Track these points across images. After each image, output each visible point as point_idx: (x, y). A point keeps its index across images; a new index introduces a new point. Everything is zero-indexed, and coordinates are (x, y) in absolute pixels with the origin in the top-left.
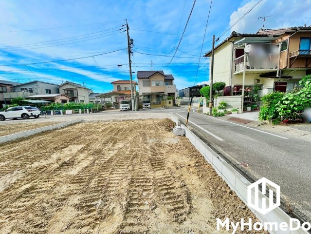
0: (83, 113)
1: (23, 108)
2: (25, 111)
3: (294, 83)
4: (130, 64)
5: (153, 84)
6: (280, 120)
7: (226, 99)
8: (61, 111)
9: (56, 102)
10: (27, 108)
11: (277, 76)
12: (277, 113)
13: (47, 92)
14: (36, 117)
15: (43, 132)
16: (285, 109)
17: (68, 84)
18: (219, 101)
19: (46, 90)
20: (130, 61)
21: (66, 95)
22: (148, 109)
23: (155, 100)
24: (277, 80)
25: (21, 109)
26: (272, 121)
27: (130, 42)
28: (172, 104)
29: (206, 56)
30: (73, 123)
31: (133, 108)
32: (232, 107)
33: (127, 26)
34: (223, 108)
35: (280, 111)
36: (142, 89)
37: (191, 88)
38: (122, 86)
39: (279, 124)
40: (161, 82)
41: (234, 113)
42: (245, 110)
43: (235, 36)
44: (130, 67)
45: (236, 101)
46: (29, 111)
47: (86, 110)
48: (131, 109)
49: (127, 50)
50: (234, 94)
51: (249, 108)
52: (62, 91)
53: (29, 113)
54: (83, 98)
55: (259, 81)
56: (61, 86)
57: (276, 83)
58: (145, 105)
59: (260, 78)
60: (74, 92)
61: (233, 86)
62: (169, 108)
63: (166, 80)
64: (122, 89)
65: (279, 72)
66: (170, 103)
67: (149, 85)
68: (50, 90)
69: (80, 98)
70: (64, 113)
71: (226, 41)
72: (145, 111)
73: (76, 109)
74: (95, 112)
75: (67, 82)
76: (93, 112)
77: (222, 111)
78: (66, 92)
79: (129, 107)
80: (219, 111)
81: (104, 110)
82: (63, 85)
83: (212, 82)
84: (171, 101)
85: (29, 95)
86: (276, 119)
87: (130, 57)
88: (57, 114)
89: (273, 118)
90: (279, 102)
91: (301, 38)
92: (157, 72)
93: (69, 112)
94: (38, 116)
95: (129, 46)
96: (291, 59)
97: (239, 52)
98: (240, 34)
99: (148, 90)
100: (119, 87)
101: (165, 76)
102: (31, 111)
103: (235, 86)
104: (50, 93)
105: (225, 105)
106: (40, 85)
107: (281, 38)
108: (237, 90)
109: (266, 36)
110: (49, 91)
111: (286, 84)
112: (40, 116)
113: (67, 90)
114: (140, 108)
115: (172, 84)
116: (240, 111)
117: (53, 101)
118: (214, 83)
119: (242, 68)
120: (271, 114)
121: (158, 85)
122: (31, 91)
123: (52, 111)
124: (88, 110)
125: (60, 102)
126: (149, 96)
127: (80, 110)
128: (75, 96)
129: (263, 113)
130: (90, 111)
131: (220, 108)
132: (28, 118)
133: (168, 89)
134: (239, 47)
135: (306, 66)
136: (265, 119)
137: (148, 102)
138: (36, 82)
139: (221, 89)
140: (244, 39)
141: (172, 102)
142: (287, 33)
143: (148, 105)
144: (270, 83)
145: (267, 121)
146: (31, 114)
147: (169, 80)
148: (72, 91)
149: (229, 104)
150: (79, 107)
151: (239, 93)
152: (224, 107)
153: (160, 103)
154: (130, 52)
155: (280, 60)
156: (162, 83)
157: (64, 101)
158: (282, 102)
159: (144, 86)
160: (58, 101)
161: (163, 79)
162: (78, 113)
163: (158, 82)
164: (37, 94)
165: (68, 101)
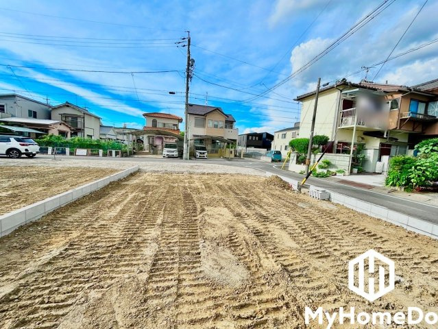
0: (105, 155)
1: (12, 139)
3: (397, 146)
4: (187, 94)
5: (210, 124)
6: (412, 187)
7: (328, 157)
8: (68, 150)
9: (50, 134)
10: (18, 140)
11: (385, 136)
12: (409, 180)
13: (30, 115)
14: (30, 156)
16: (419, 176)
17: (68, 106)
18: (316, 160)
19: (30, 111)
20: (188, 89)
21: (64, 123)
22: (202, 158)
23: (209, 147)
24: (384, 141)
25: (8, 140)
26: (405, 189)
27: (190, 63)
28: (232, 156)
29: (298, 100)
31: (184, 156)
32: (337, 168)
33: (189, 41)
34: (325, 168)
35: (413, 178)
36: (191, 130)
37: (248, 135)
38: (159, 120)
39: (412, 192)
40: (220, 123)
41: (340, 174)
42: (351, 173)
43: (345, 85)
44: (187, 97)
45: (342, 161)
46: (23, 145)
47: (111, 153)
48: (181, 156)
49: (186, 74)
50: (338, 152)
51: (355, 170)
53: (23, 149)
54: (91, 131)
55: (363, 138)
56: (55, 109)
57: (382, 145)
58: (201, 153)
59: (363, 136)
60: (79, 120)
61: (336, 142)
62: (229, 159)
63: (227, 122)
64: (160, 125)
65: (387, 133)
66: (231, 152)
67: (203, 126)
68: (35, 113)
69: (87, 132)
70: (71, 154)
71: (332, 88)
72: (201, 161)
73: (94, 148)
74: (126, 157)
75: (67, 102)
76: (122, 156)
77: (325, 171)
78: (64, 119)
79: (177, 153)
80: (319, 171)
82: (60, 107)
83: (313, 133)
84: (233, 150)
86: (408, 186)
87: (188, 84)
89: (405, 185)
90: (413, 167)
91: (411, 99)
92: (217, 110)
93: (83, 152)
94: (35, 155)
95: (188, 69)
96: (403, 120)
97: (348, 104)
98: (350, 83)
99: (201, 132)
100: (155, 123)
101: (227, 116)
102: (27, 145)
103: (339, 143)
104: (35, 117)
105: (329, 164)
106: (20, 102)
107: (392, 95)
108: (343, 148)
109: (375, 90)
110: (33, 114)
111: (390, 146)
112: (37, 156)
113: (66, 116)
114: (192, 156)
115: (231, 127)
116: (347, 173)
117: (47, 131)
118: (314, 135)
119: (351, 122)
120: (403, 180)
121: (216, 126)
122: (1, 109)
123: (50, 149)
124: (114, 152)
125: (56, 134)
126: (201, 140)
127: (101, 151)
128: (79, 126)
129: (393, 179)
130: (117, 153)
131: (321, 167)
132: (19, 157)
133: (228, 134)
134: (348, 97)
135: (413, 130)
136: (395, 185)
137: (204, 149)
138: (14, 96)
139: (325, 146)
140: (357, 89)
141: (233, 152)
142: (400, 92)
143: (204, 153)
144: (376, 143)
145: (397, 188)
146: (26, 150)
147: (230, 123)
148: (75, 118)
149: (333, 163)
150: (99, 146)
151: (346, 151)
152: (326, 165)
153: (216, 152)
154: (189, 77)
155: (389, 120)
156: (222, 124)
157: (63, 133)
158: (416, 168)
159: (196, 125)
160: (54, 132)
161: (223, 119)
162: (98, 154)
163: (216, 123)
164: (13, 116)
165: (69, 135)
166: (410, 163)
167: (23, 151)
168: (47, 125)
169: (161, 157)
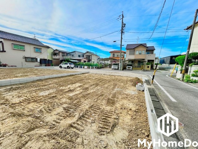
0: (92, 68)
2: (68, 65)
4: (121, 40)
5: (137, 53)
8: (83, 66)
14: (72, 68)
17: (88, 52)
18: (194, 69)
20: (122, 38)
23: (136, 64)
28: (150, 68)
29: (187, 29)
30: (84, 73)
31: (119, 69)
33: (123, 16)
34: (197, 76)
36: (128, 57)
37: (172, 57)
38: (115, 54)
40: (143, 52)
44: (121, 42)
49: (121, 31)
52: (85, 57)
54: (94, 60)
56: (85, 54)
58: (128, 67)
62: (146, 71)
63: (147, 51)
64: (116, 56)
66: (148, 67)
67: (134, 54)
70: (84, 68)
72: (128, 71)
73: (89, 66)
74: (98, 69)
76: (97, 69)
77: (196, 79)
79: (117, 68)
80: (191, 78)
81: (103, 68)
84: (150, 66)
85: (72, 58)
88: (81, 68)
92: (141, 45)
93: (86, 67)
95: (122, 29)
99: (132, 57)
100: (114, 55)
101: (147, 47)
102: (71, 65)
104: (80, 57)
106: (77, 53)
110: (79, 56)
112: (74, 68)
113: (87, 56)
114: (124, 69)
115: (152, 53)
117: (80, 61)
118: (190, 52)
121: (140, 54)
122: (73, 56)
123: (79, 66)
126: (133, 61)
128: (90, 59)
130: (95, 68)
131: (194, 76)
133: (148, 57)
137: (131, 65)
138: (75, 52)
143: (130, 67)
147: (150, 51)
148: (89, 56)
150: (90, 65)
153: (140, 67)
154: (122, 32)
157: (85, 61)
159: (130, 54)
160: (82, 61)
161: (145, 49)
162: (90, 68)
163: (140, 52)
164: (75, 57)
165: (87, 62)
167: (70, 67)
168: (80, 59)
169: (111, 69)
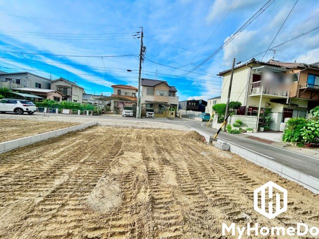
0: (82, 114)
1: (18, 102)
3: (298, 111)
4: (140, 71)
5: (157, 93)
6: (303, 143)
7: (242, 118)
8: (57, 110)
9: (48, 98)
10: (22, 102)
11: (287, 103)
12: (301, 137)
13: (36, 86)
15: (69, 133)
16: (309, 134)
17: (62, 80)
18: (234, 119)
19: (36, 84)
20: (141, 68)
21: (58, 91)
22: (151, 117)
23: (157, 110)
24: (286, 107)
25: (16, 102)
26: (297, 144)
27: (143, 49)
28: (174, 116)
29: (220, 75)
31: (137, 116)
32: (247, 126)
33: (142, 34)
34: (238, 126)
35: (304, 136)
36: (145, 97)
37: (188, 102)
38: (122, 90)
39: (303, 147)
40: (166, 92)
41: (249, 132)
42: (259, 131)
43: (254, 63)
44: (140, 73)
45: (252, 122)
46: (25, 106)
47: (86, 112)
48: (134, 116)
49: (139, 57)
50: (249, 114)
51: (262, 129)
53: (24, 108)
54: (77, 97)
55: (269, 104)
56: (53, 82)
57: (285, 109)
58: (149, 114)
59: (270, 103)
60: (68, 90)
61: (248, 107)
62: (172, 119)
63: (170, 91)
64: (123, 94)
65: (289, 100)
66: (172, 114)
67: (153, 94)
68: (40, 85)
69: (74, 98)
70: (59, 112)
71: (245, 65)
72: (149, 119)
73: (75, 109)
74: (96, 115)
75: (61, 78)
76: (93, 115)
77: (238, 129)
78: (59, 89)
79: (132, 114)
80: (233, 128)
82: (56, 81)
83: (229, 100)
84: (174, 112)
85: (16, 86)
86: (300, 142)
87: (141, 64)
88: (51, 112)
89: (298, 141)
90: (304, 127)
91: (309, 74)
92: (163, 82)
93: (66, 111)
94: (33, 112)
95: (141, 54)
96: (301, 90)
97: (256, 78)
98: (259, 62)
99: (151, 99)
100: (119, 92)
101: (170, 87)
102: (27, 106)
103: (249, 107)
104: (40, 87)
105: (241, 124)
106: (30, 77)
107: (292, 71)
108: (252, 111)
109: (279, 67)
111: (292, 110)
112: (35, 113)
113: (60, 87)
114: (143, 115)
115: (174, 95)
116: (255, 130)
117: (46, 97)
118: (230, 101)
119: (259, 91)
120: (296, 138)
121: (162, 95)
122: (18, 82)
123: (46, 109)
124: (88, 111)
125: (52, 99)
126: (152, 105)
127: (79, 111)
128: (68, 94)
129: (288, 136)
130: (90, 113)
131: (235, 126)
132: (22, 114)
133: (171, 101)
134: (257, 73)
135: (311, 98)
136: (290, 141)
137: (152, 111)
138: (26, 73)
139: (239, 109)
140: (263, 66)
141: (174, 114)
142: (299, 68)
143: (151, 114)
144: (280, 108)
145: (291, 143)
146: (27, 109)
147: (172, 92)
148: (66, 88)
149: (244, 123)
150: (78, 107)
151: (255, 114)
152: (239, 124)
153: (162, 113)
154: (141, 59)
155: (290, 89)
156: (166, 93)
157: (57, 99)
158: (306, 128)
159: (148, 94)
160: (51, 98)
161: (167, 89)
162: (77, 113)
163: (162, 92)
164: (25, 87)
165: (61, 100)
166: (302, 124)
167: (25, 110)
168: (46, 93)
169: (121, 116)
